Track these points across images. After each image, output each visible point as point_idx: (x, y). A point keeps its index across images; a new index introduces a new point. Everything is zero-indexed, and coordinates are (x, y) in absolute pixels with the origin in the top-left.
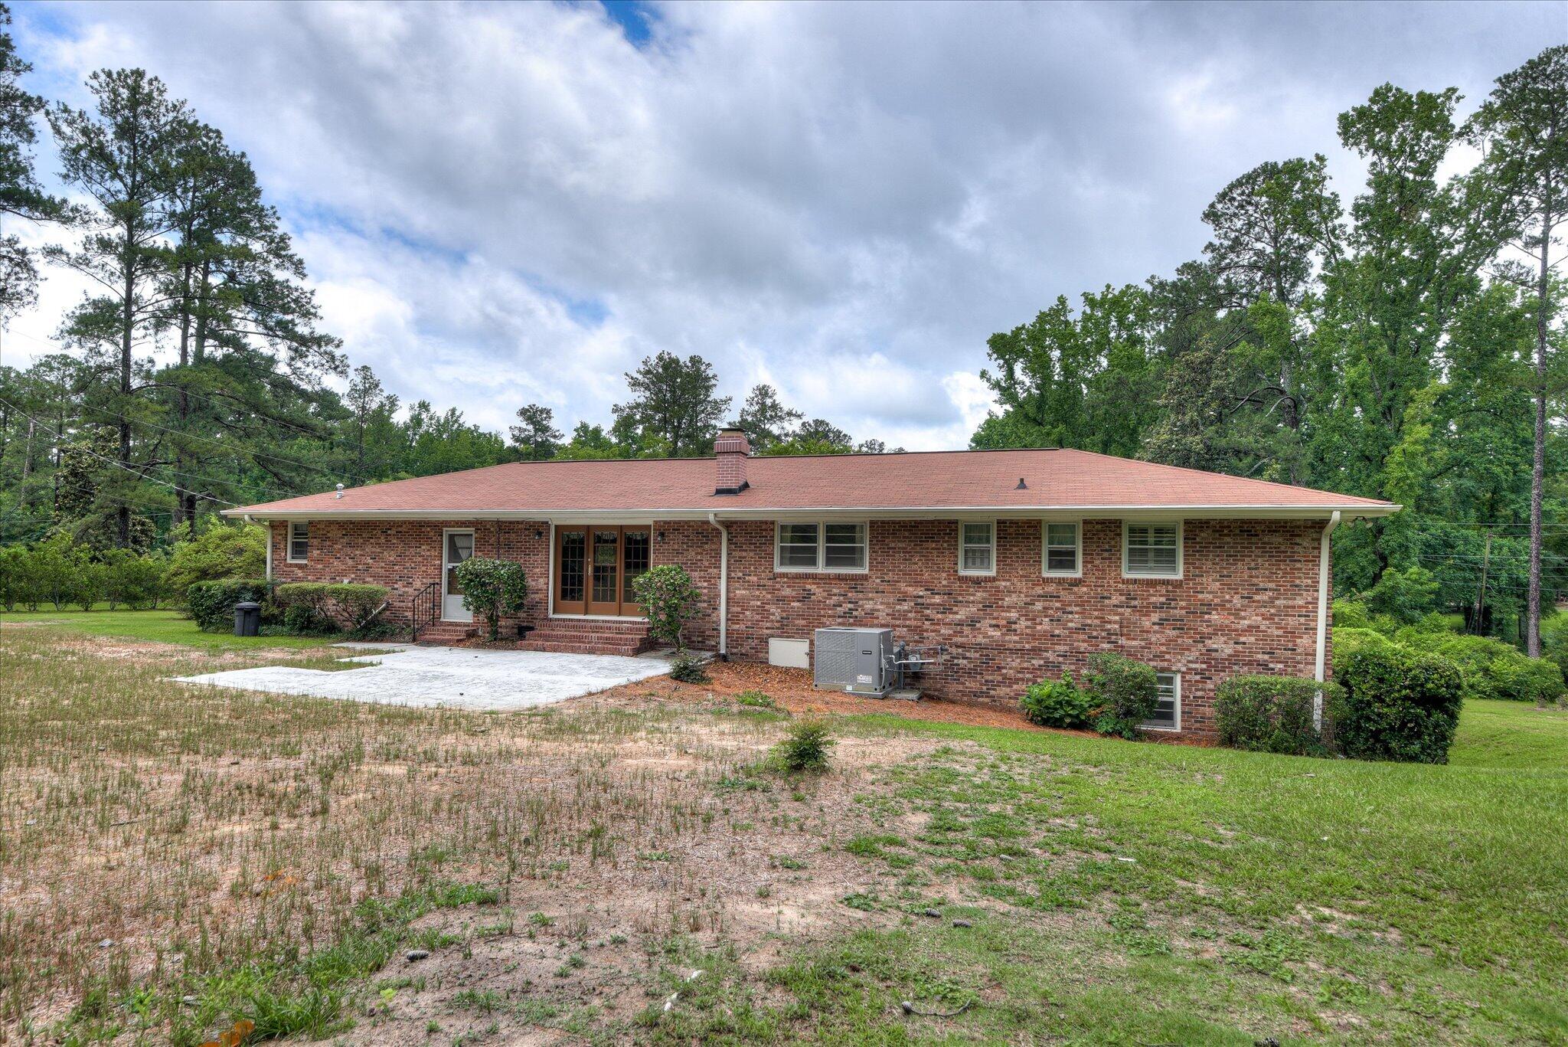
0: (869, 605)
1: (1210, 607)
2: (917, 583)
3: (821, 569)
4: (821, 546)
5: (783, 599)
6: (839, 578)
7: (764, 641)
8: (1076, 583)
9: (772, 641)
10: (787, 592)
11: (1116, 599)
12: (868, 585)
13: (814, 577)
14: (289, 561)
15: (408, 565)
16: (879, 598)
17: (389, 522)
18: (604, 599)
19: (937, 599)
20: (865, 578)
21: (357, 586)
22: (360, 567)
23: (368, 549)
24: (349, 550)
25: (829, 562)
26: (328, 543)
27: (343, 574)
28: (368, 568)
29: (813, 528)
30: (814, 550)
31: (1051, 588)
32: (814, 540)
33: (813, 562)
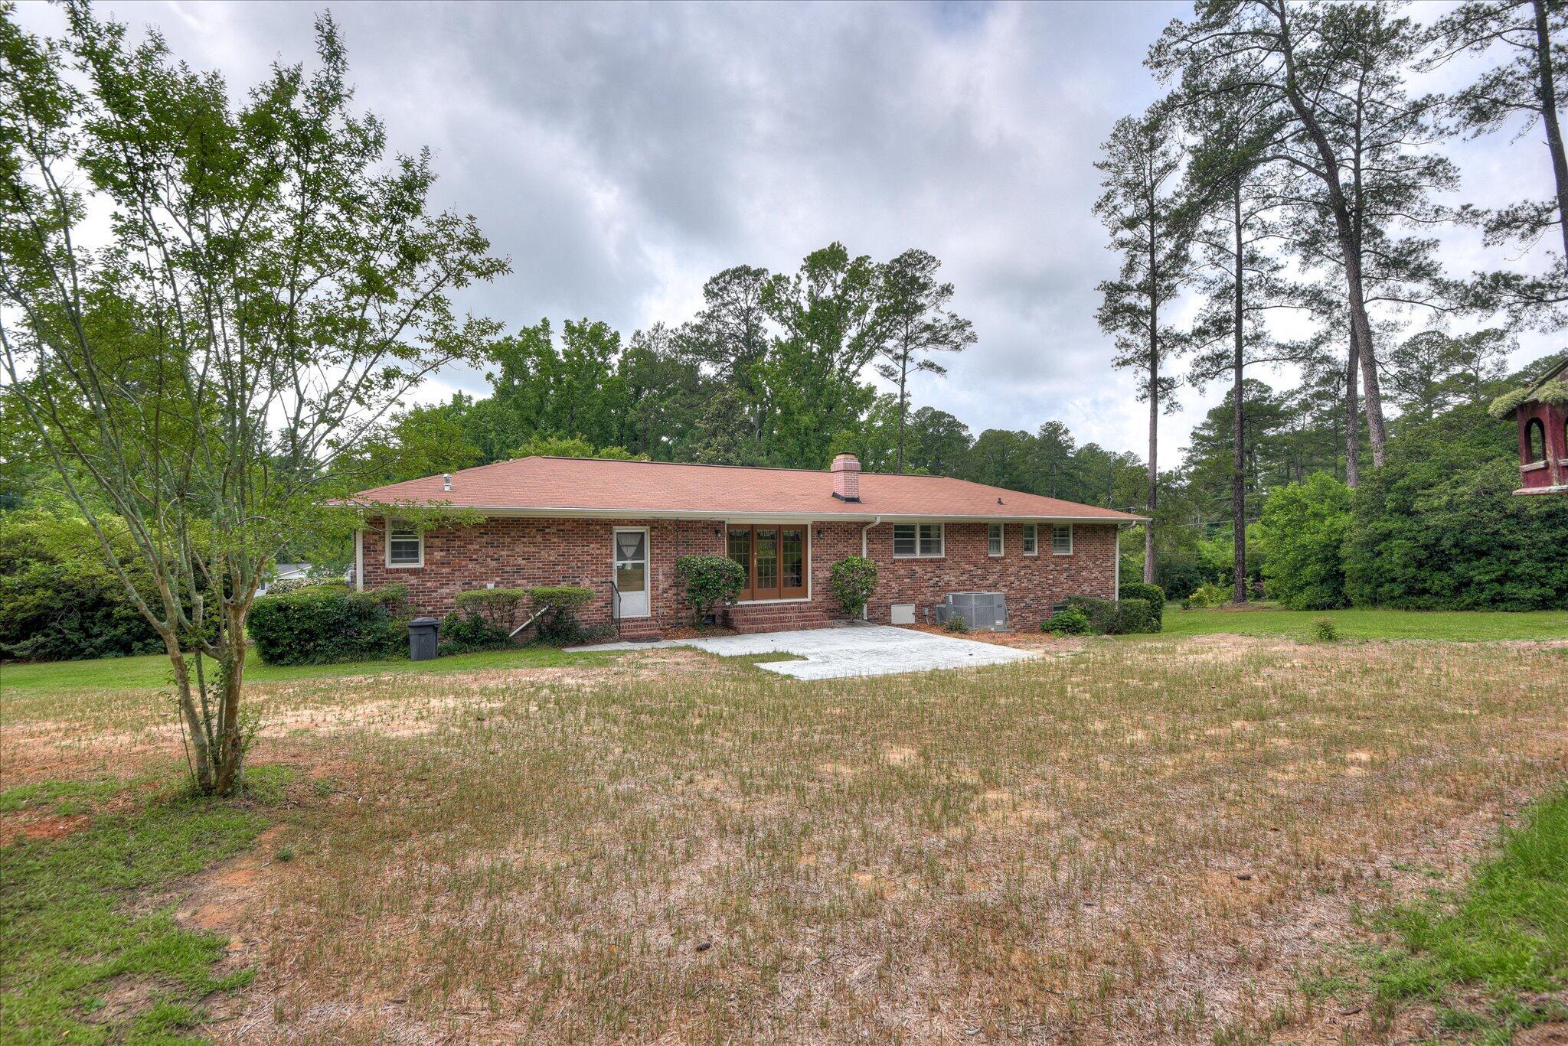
0: (947, 578)
1: (1083, 568)
2: (969, 563)
3: (918, 555)
4: (918, 539)
5: (898, 578)
6: (932, 561)
7: (888, 608)
8: (1037, 558)
9: (893, 607)
10: (902, 572)
11: (1052, 567)
12: (946, 564)
13: (914, 560)
14: (389, 565)
15: (573, 564)
16: (952, 573)
17: (547, 520)
18: (767, 586)
19: (980, 572)
20: (944, 560)
21: (502, 589)
22: (508, 569)
23: (519, 549)
24: (491, 551)
25: (923, 550)
26: (457, 543)
27: (485, 577)
28: (519, 570)
29: (912, 527)
30: (913, 543)
31: (1027, 562)
32: (913, 536)
33: (912, 551)
